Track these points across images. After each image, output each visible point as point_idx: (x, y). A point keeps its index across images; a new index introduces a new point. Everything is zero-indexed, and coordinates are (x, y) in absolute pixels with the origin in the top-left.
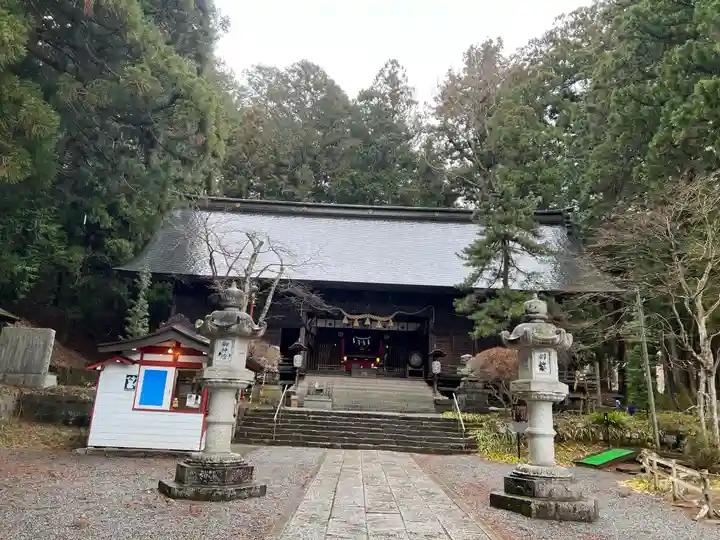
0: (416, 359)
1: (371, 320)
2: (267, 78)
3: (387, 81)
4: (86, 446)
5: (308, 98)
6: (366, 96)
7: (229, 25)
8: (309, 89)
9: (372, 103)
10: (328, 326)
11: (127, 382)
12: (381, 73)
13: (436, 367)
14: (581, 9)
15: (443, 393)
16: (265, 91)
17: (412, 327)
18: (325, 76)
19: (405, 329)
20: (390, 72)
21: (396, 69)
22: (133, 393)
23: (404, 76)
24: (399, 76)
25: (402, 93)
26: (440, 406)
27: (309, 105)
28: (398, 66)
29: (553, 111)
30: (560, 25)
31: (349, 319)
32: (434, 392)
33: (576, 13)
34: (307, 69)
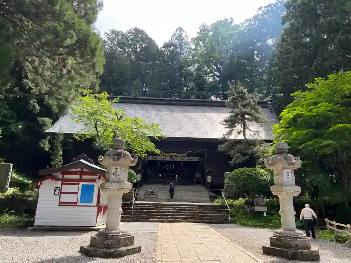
0: (198, 175)
1: (176, 156)
2: (117, 37)
3: (177, 38)
4: (33, 226)
5: (138, 46)
6: (167, 46)
7: (103, 6)
8: (138, 42)
9: (170, 49)
10: (153, 159)
11: (55, 191)
12: (175, 34)
13: (209, 179)
14: (270, 5)
15: (213, 192)
16: (116, 43)
17: (196, 159)
18: (146, 35)
19: (192, 160)
20: (178, 34)
21: (182, 32)
22: (59, 196)
23: (186, 35)
24: (184, 35)
25: (185, 44)
26: (212, 199)
27: (139, 50)
28: (183, 30)
29: (258, 54)
30: (260, 12)
31: (164, 156)
32: (209, 192)
33: (268, 6)
34: (137, 32)
